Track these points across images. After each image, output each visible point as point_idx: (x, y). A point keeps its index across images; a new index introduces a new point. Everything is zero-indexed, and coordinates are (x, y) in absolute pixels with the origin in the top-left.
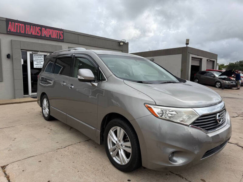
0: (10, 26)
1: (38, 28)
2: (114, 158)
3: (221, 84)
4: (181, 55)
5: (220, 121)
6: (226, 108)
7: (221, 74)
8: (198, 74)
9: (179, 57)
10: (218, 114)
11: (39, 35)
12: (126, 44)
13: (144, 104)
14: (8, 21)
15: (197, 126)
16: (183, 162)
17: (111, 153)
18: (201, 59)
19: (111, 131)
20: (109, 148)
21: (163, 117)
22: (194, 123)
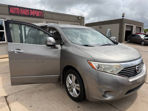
0: (11, 10)
1: (27, 11)
2: (70, 93)
3: (145, 43)
4: (119, 24)
5: (138, 71)
6: (144, 61)
7: (145, 36)
8: (130, 36)
9: (117, 26)
10: (137, 66)
11: (29, 14)
12: (83, 18)
13: (87, 61)
14: (10, 7)
15: (122, 74)
16: (112, 97)
17: (69, 90)
18: (132, 26)
19: (68, 76)
20: (67, 86)
21: (99, 69)
22: (120, 73)
